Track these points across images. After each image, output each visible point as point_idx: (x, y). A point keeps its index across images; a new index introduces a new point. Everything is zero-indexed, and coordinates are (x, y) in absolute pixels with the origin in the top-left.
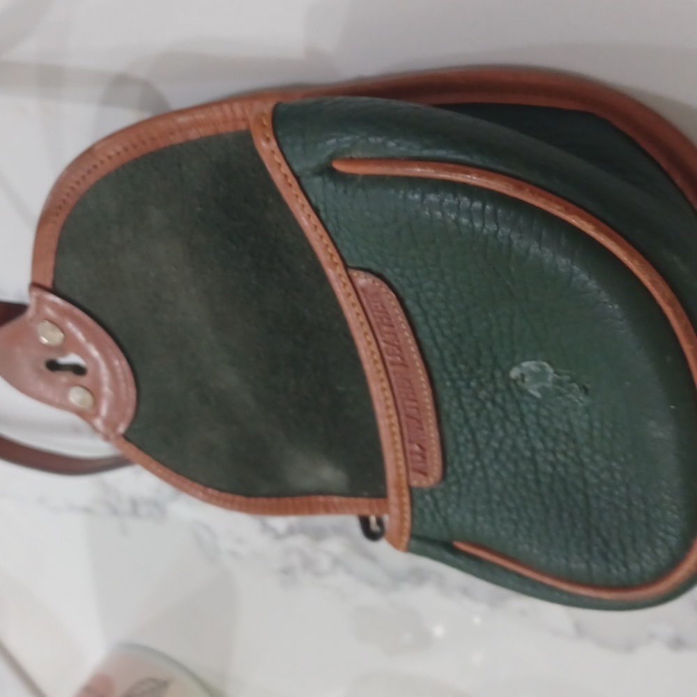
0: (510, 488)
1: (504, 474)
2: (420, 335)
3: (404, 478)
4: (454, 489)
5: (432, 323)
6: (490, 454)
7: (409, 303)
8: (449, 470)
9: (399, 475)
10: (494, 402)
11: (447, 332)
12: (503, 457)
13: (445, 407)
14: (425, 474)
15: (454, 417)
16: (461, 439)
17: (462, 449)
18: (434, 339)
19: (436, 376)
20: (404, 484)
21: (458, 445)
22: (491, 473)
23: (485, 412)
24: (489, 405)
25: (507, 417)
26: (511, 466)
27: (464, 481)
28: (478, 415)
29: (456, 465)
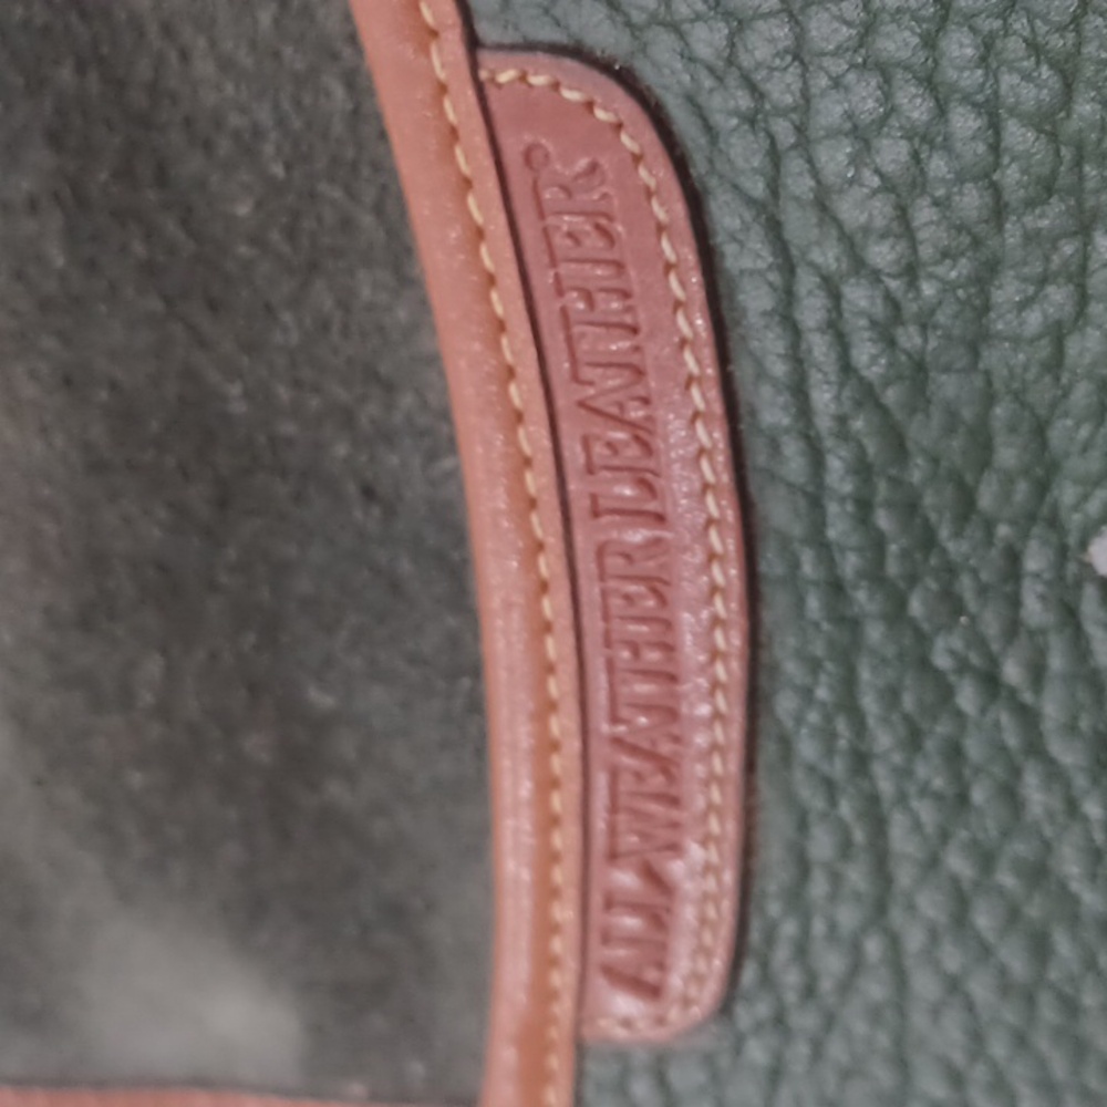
0: (999, 1048)
1: (981, 988)
2: (743, 371)
3: (563, 1008)
4: (757, 1052)
5: (812, 311)
6: (932, 905)
7: (726, 216)
8: (749, 974)
9: (543, 994)
10: (991, 682)
11: (865, 353)
12: (984, 919)
13: (785, 704)
14: (653, 992)
15: (807, 749)
16: (821, 845)
17: (818, 887)
18: (799, 391)
19: (771, 563)
20: (559, 1033)
21: (803, 867)
22: (925, 985)
23: (943, 728)
24: (967, 697)
25: (1035, 747)
26: (1015, 959)
27: (805, 1020)
28: (914, 740)
29: (782, 954)
